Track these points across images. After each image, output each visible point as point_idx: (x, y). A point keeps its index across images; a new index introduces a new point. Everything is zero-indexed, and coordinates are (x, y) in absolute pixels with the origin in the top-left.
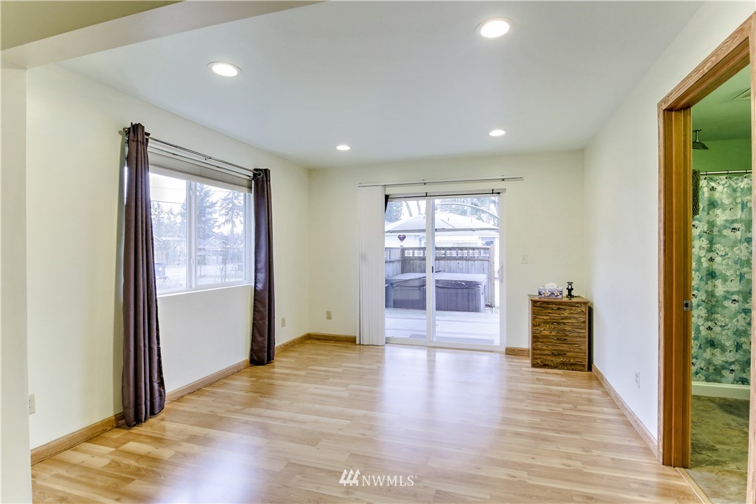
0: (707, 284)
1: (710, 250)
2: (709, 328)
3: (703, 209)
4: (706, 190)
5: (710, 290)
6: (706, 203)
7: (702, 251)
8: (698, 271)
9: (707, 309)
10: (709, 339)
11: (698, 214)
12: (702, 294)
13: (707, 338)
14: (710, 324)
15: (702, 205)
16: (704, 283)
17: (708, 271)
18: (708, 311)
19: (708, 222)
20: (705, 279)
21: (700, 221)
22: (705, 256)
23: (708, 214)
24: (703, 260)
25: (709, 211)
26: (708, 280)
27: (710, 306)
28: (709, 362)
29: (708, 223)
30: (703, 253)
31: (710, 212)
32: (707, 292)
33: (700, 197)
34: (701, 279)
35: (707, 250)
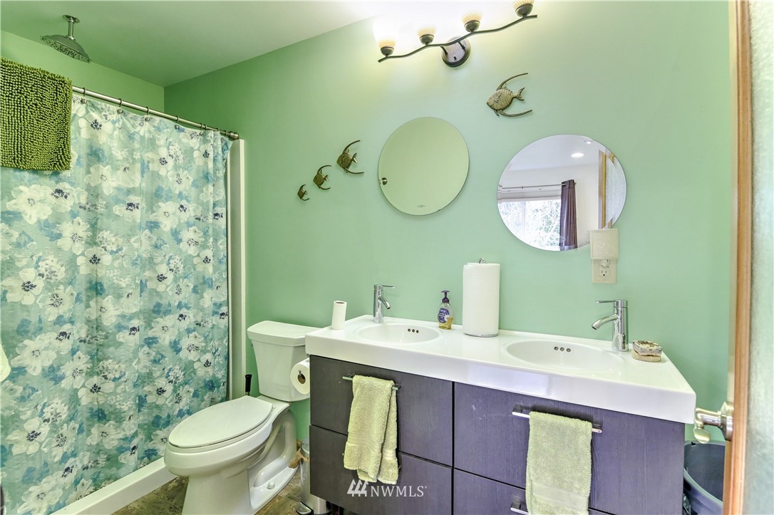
0: (88, 306)
1: (92, 242)
2: (96, 389)
3: (78, 160)
4: (83, 123)
5: (93, 317)
6: (84, 151)
7: (77, 244)
8: (70, 283)
9: (89, 353)
10: (95, 409)
11: (68, 168)
12: (81, 328)
13: (91, 409)
14: (95, 380)
15: (76, 151)
16: (83, 305)
17: (90, 282)
18: (92, 358)
19: (88, 188)
20: (84, 298)
21: (72, 184)
22: (83, 254)
23: (89, 172)
24: (81, 261)
25: (89, 166)
26: (89, 298)
27: (95, 347)
28: (98, 450)
29: (88, 190)
30: (79, 248)
31: (92, 169)
32: (88, 321)
33: (72, 136)
34: (78, 299)
35: (87, 243)
